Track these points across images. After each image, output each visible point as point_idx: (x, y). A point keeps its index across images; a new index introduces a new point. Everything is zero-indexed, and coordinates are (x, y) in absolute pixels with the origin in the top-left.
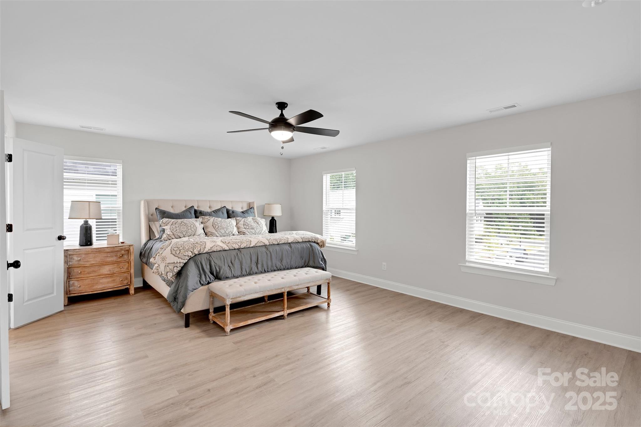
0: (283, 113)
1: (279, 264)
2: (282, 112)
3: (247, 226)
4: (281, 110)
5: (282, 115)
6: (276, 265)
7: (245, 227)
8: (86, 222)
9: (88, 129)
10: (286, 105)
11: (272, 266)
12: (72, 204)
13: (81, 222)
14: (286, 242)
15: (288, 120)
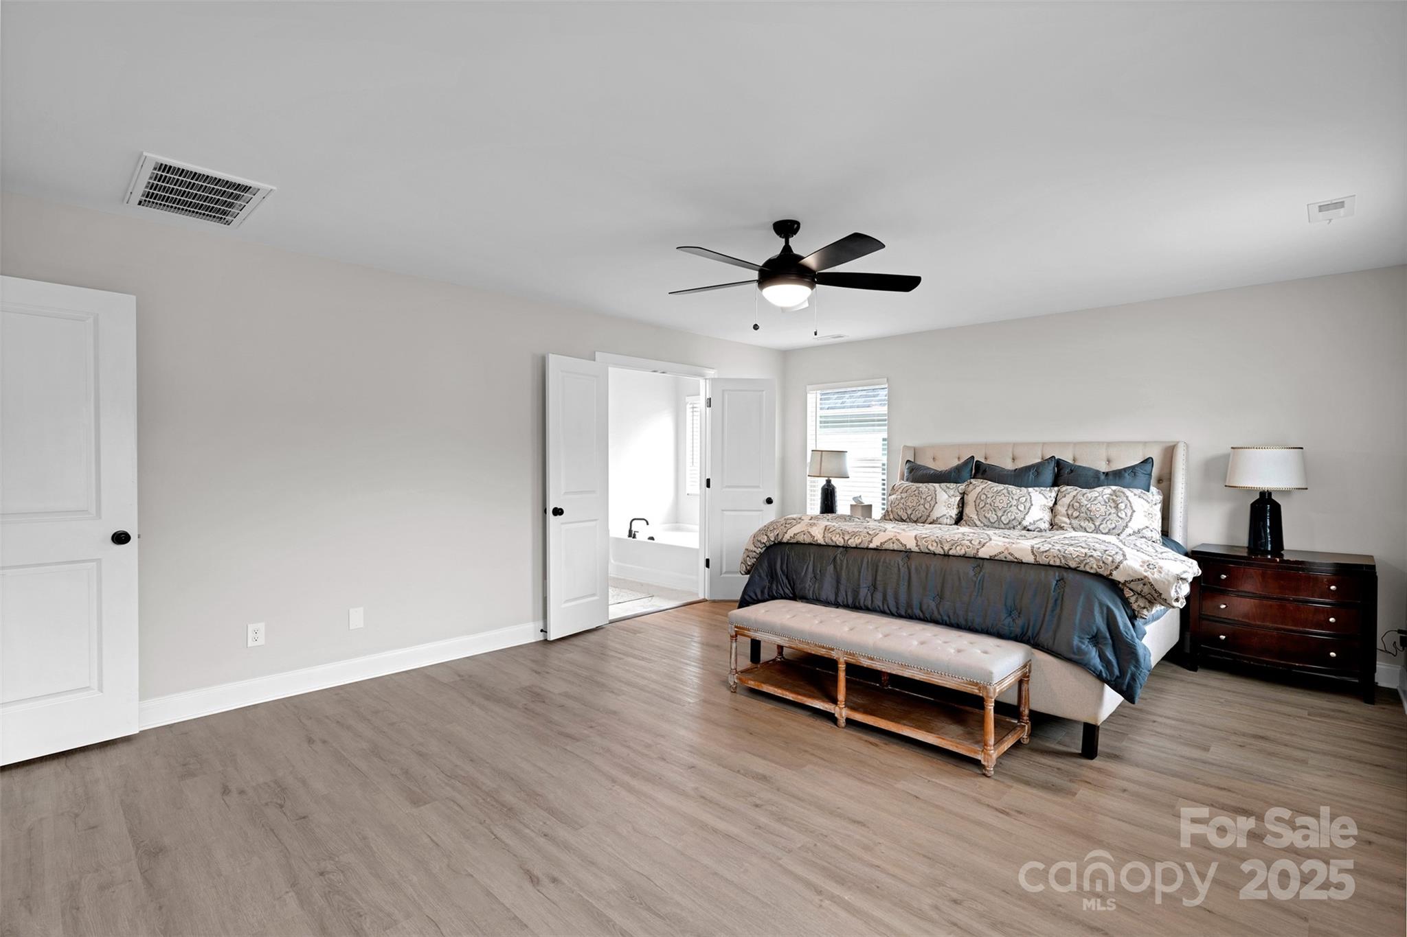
0: (790, 244)
1: (931, 605)
2: (787, 242)
3: (1076, 510)
4: (784, 240)
5: (787, 248)
6: (921, 604)
7: (1070, 512)
8: (829, 482)
9: (836, 339)
10: (796, 226)
11: (909, 605)
12: (812, 454)
13: (822, 482)
14: (971, 552)
15: (803, 258)
